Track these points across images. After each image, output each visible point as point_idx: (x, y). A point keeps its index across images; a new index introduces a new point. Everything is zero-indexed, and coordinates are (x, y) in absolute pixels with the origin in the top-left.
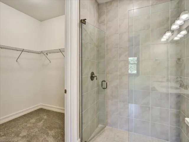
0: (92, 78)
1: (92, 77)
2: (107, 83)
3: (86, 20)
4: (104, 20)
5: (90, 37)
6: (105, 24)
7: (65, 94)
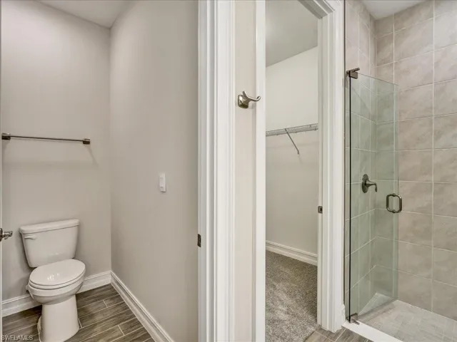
0: (365, 186)
1: (366, 184)
2: (401, 200)
3: (358, 69)
4: (392, 55)
5: (362, 101)
6: (392, 64)
7: (320, 214)
